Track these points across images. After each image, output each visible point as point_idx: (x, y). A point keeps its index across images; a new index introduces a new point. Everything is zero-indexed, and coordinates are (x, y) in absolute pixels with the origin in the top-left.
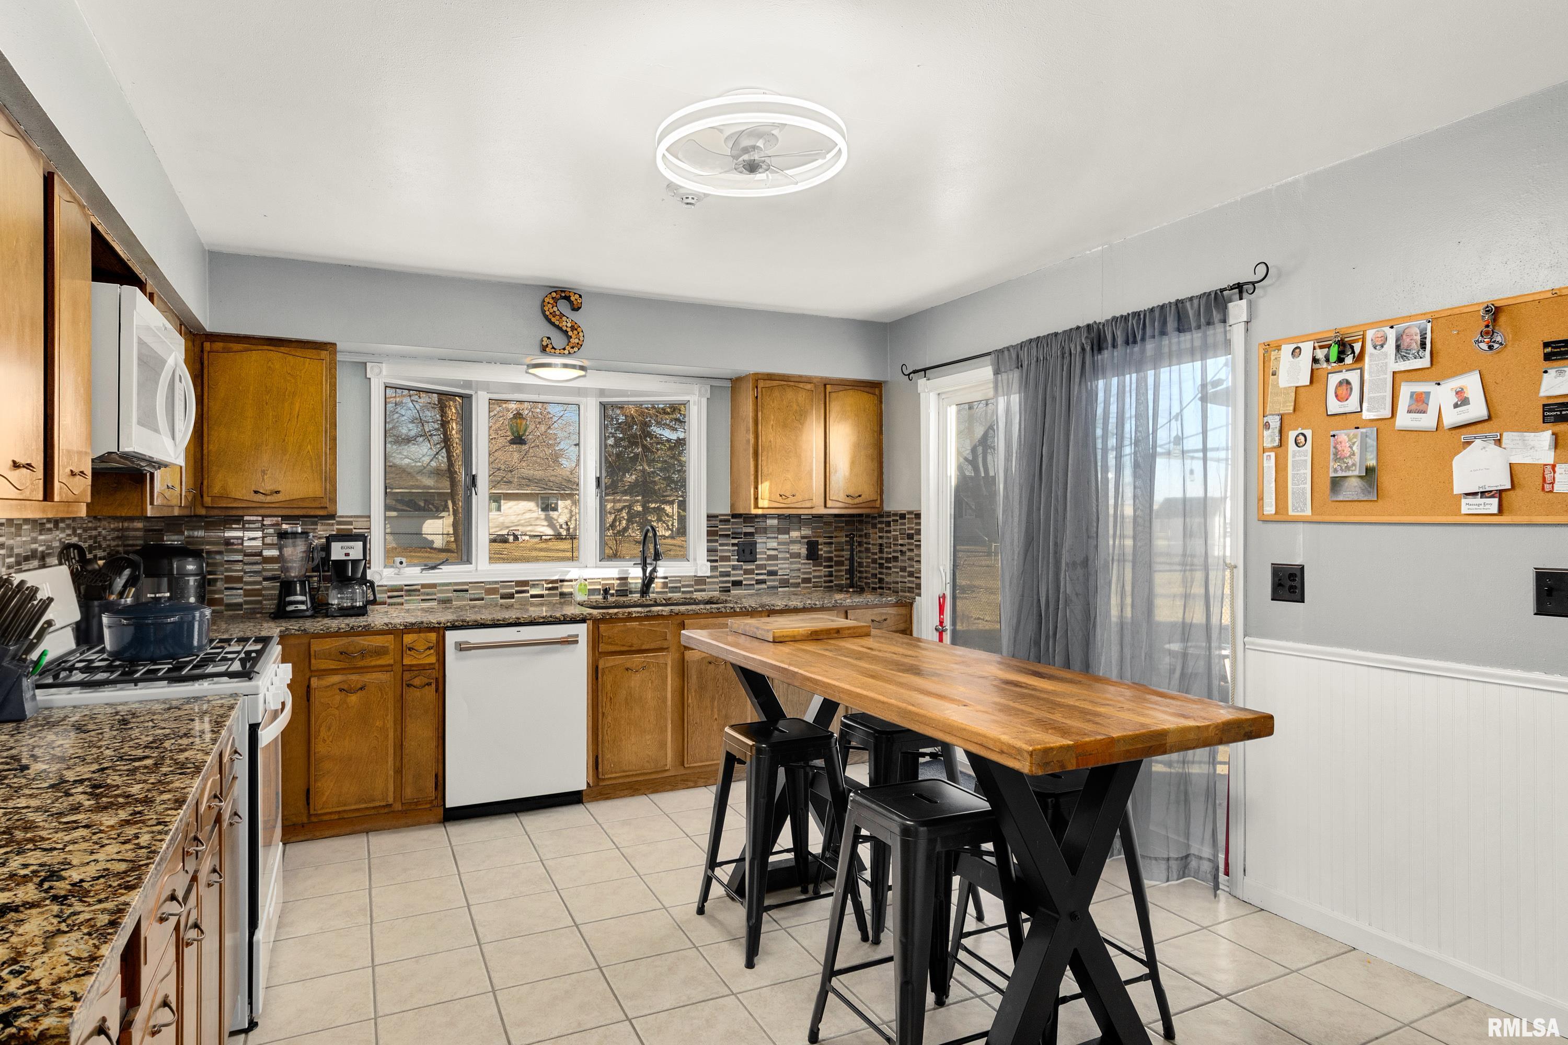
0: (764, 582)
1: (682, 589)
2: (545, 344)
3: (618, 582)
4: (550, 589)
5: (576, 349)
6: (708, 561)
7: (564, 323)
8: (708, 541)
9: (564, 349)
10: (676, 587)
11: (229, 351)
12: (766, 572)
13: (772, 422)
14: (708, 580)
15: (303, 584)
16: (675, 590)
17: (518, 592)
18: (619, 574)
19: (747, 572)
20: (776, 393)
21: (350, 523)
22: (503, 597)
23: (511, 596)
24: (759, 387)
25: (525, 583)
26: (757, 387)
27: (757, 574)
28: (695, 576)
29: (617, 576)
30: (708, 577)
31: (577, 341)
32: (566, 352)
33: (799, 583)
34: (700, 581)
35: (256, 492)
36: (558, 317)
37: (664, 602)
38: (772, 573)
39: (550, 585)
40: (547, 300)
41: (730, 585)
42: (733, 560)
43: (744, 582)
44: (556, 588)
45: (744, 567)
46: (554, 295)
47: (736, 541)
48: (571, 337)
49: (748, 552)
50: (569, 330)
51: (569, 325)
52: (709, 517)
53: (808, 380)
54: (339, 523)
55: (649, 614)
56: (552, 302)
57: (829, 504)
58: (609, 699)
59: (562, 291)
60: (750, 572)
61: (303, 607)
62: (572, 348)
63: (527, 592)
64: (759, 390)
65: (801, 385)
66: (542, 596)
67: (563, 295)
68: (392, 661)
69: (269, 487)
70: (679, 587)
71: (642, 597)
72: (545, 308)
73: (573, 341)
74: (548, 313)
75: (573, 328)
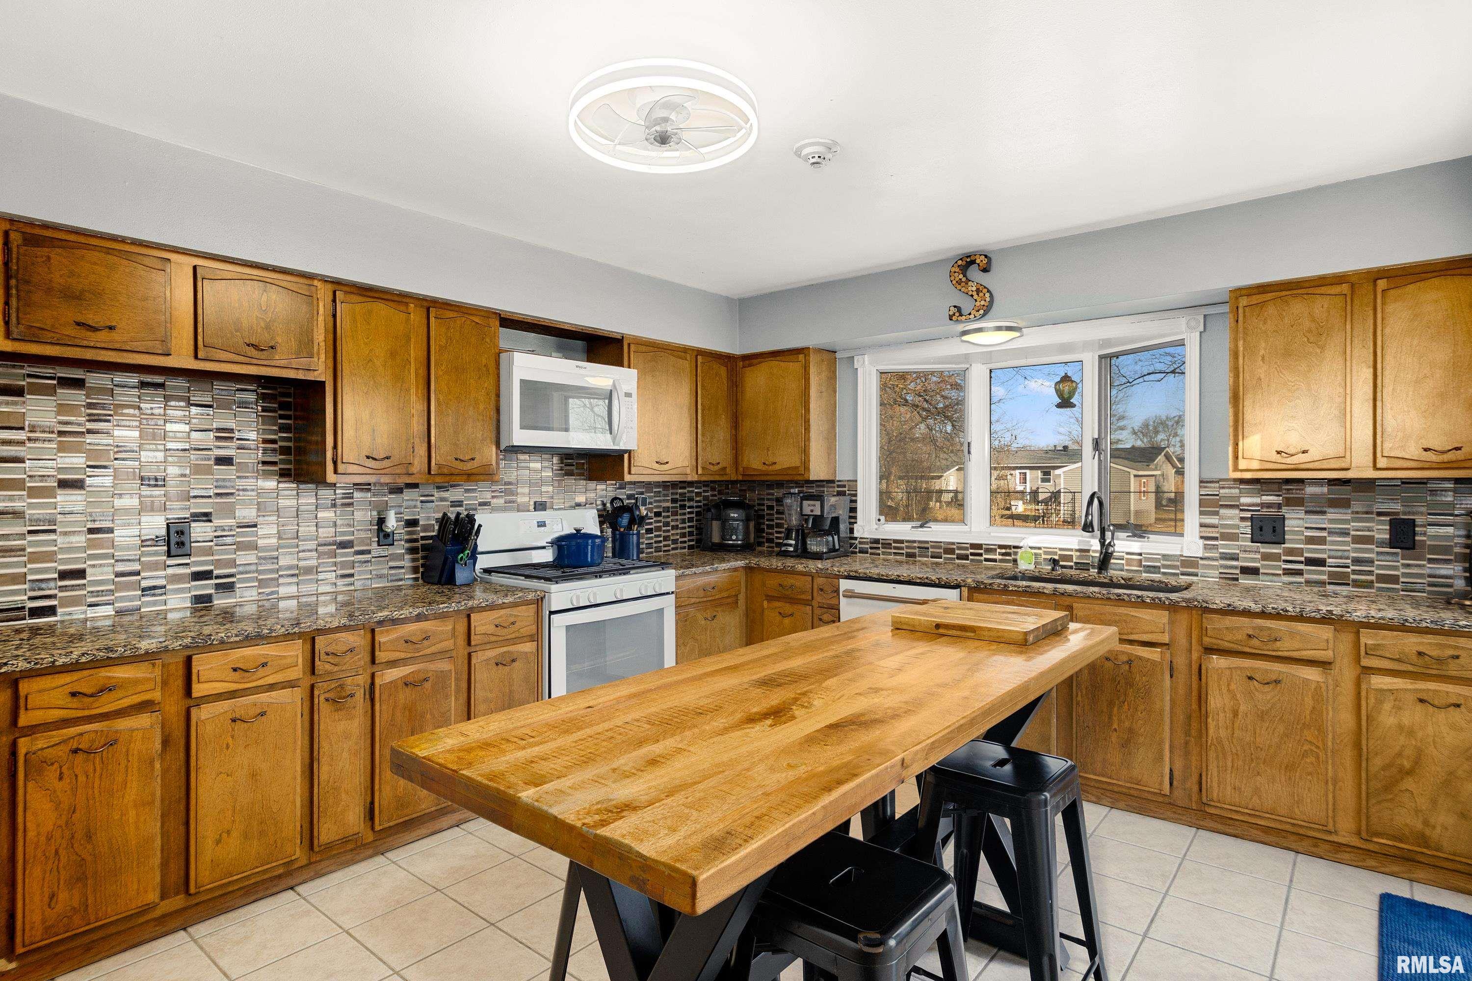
0: (1299, 573)
1: (1162, 570)
2: (951, 313)
3: (1078, 554)
4: (1003, 554)
5: (982, 312)
6: (1202, 537)
7: (970, 288)
8: (1201, 513)
9: (970, 314)
10: (1154, 567)
11: (750, 365)
12: (1302, 559)
13: (1262, 352)
14: (1201, 562)
15: (797, 531)
16: (1152, 570)
17: (972, 554)
18: (1079, 545)
19: (1266, 557)
20: (1271, 310)
21: (844, 486)
22: (960, 557)
23: (966, 557)
24: (1241, 305)
25: (979, 546)
26: (1237, 308)
27: (1284, 561)
28: (1182, 556)
29: (1077, 548)
30: (1201, 558)
31: (983, 303)
32: (972, 316)
33: (1372, 582)
34: (1189, 563)
35: (764, 464)
36: (963, 284)
37: (1123, 582)
38: (1321, 563)
39: (1004, 551)
40: (953, 270)
41: (1238, 571)
42: (1244, 540)
43: (1261, 571)
44: (1009, 554)
45: (1262, 550)
46: (960, 262)
47: (1248, 515)
48: (976, 300)
49: (1268, 529)
50: (975, 293)
51: (974, 289)
52: (1203, 483)
53: (1338, 279)
54: (839, 486)
56: (957, 270)
57: (1382, 463)
59: (967, 257)
60: (1276, 557)
61: (791, 549)
62: (978, 311)
63: (981, 555)
64: (1241, 311)
65: (1323, 290)
66: (995, 560)
67: (968, 260)
68: (810, 598)
69: (771, 459)
70: (1159, 567)
71: (1099, 573)
72: (952, 278)
73: (978, 304)
74: (954, 282)
75: (978, 291)
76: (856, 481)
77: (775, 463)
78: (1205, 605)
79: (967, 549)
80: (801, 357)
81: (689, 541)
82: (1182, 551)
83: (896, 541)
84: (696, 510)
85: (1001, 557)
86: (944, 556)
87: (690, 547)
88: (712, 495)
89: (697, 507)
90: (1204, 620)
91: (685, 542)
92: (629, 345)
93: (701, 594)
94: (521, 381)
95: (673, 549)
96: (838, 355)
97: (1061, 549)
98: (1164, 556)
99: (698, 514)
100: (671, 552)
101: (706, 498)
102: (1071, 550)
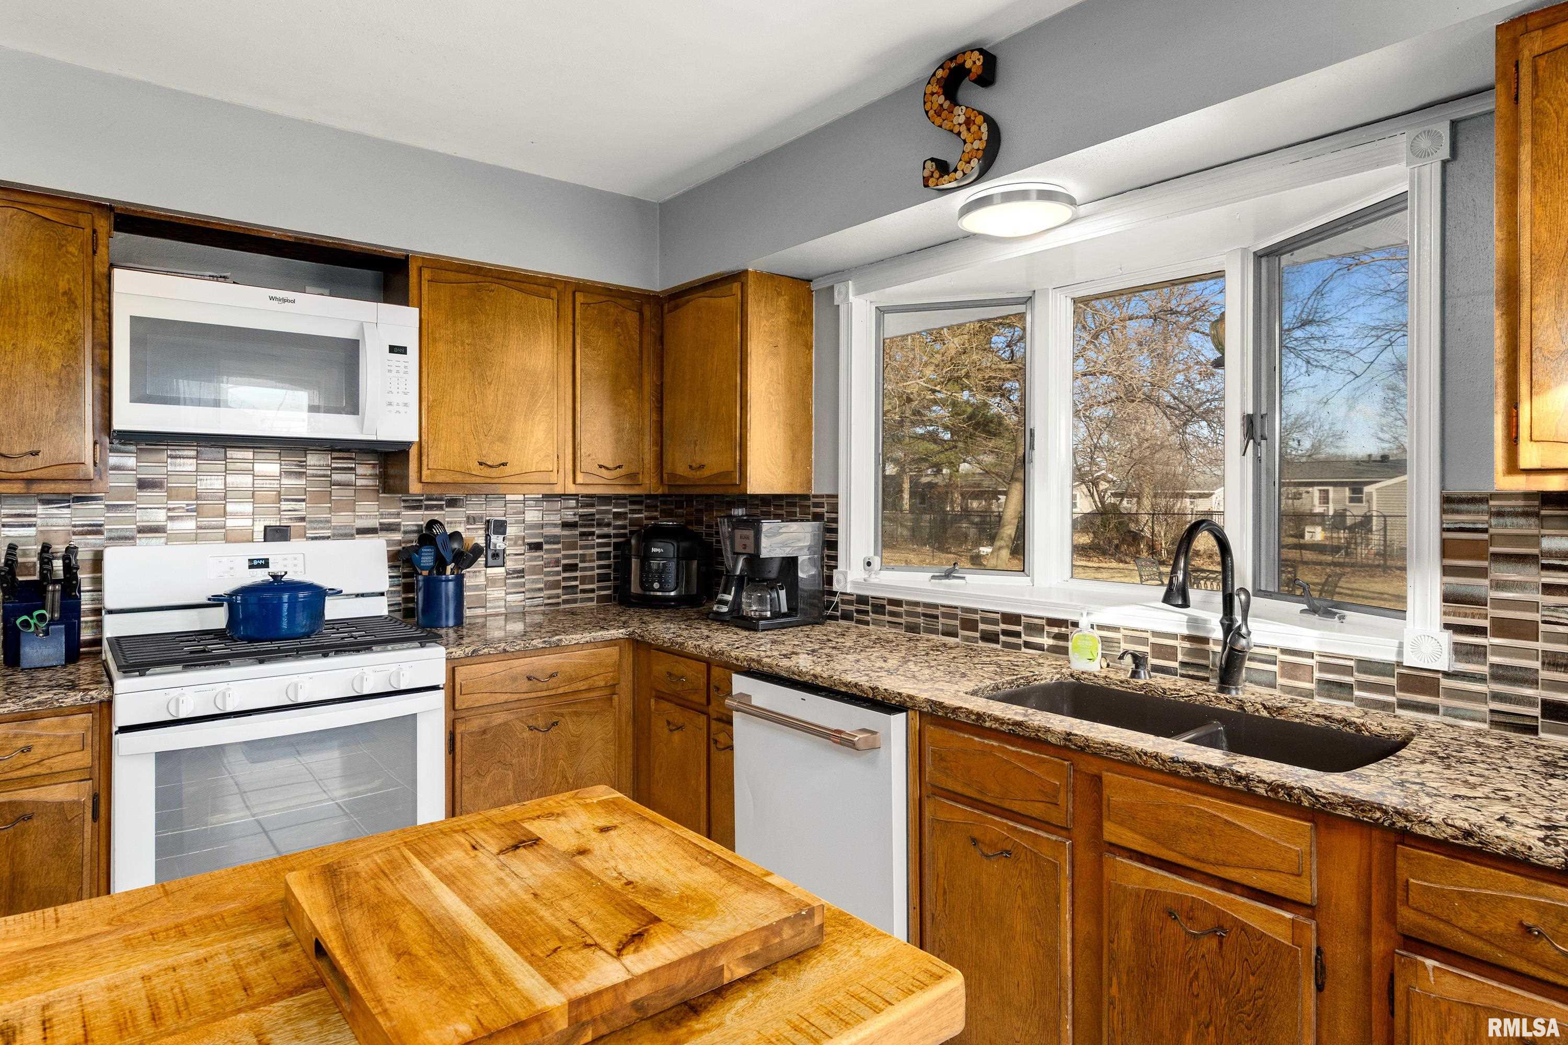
1: (1356, 693)
2: (927, 173)
3: (1187, 645)
4: (1055, 636)
5: (975, 163)
6: (1447, 626)
7: (956, 120)
8: (1447, 571)
9: (956, 170)
10: (1340, 685)
11: (676, 308)
14: (1445, 683)
15: (738, 579)
16: (1333, 690)
17: (1004, 632)
18: (1188, 627)
21: (819, 504)
22: (986, 636)
23: (995, 637)
24: (1527, 57)
25: (1015, 619)
26: (1517, 65)
28: (1400, 665)
29: (1186, 632)
30: (1447, 674)
31: (977, 144)
32: (959, 174)
34: (1418, 681)
35: (691, 467)
36: (945, 114)
37: (1265, 714)
40: (930, 90)
42: (1552, 637)
46: (941, 74)
48: (965, 142)
50: (963, 129)
51: (962, 119)
52: (1449, 502)
54: (810, 504)
55: (1018, 730)
56: (937, 89)
58: (941, 891)
59: (952, 60)
61: (725, 609)
62: (968, 162)
64: (1525, 69)
66: (1040, 647)
67: (954, 62)
68: (704, 701)
69: (698, 460)
70: (1350, 687)
71: (1222, 690)
72: (928, 105)
73: (968, 147)
74: (931, 113)
75: (968, 122)
76: (836, 496)
77: (703, 466)
78: (1401, 823)
79: (995, 622)
80: (736, 287)
81: (600, 589)
82: (1400, 653)
83: (893, 602)
84: (613, 540)
85: (1051, 642)
86: (961, 632)
87: (601, 599)
88: (647, 518)
89: (616, 536)
90: (1400, 863)
91: (592, 591)
92: (420, 270)
93: (525, 685)
94: (135, 320)
95: (565, 602)
96: (814, 286)
97: (1155, 634)
98: (1359, 661)
99: (617, 546)
100: (562, 607)
101: (633, 522)
102: (1174, 636)
